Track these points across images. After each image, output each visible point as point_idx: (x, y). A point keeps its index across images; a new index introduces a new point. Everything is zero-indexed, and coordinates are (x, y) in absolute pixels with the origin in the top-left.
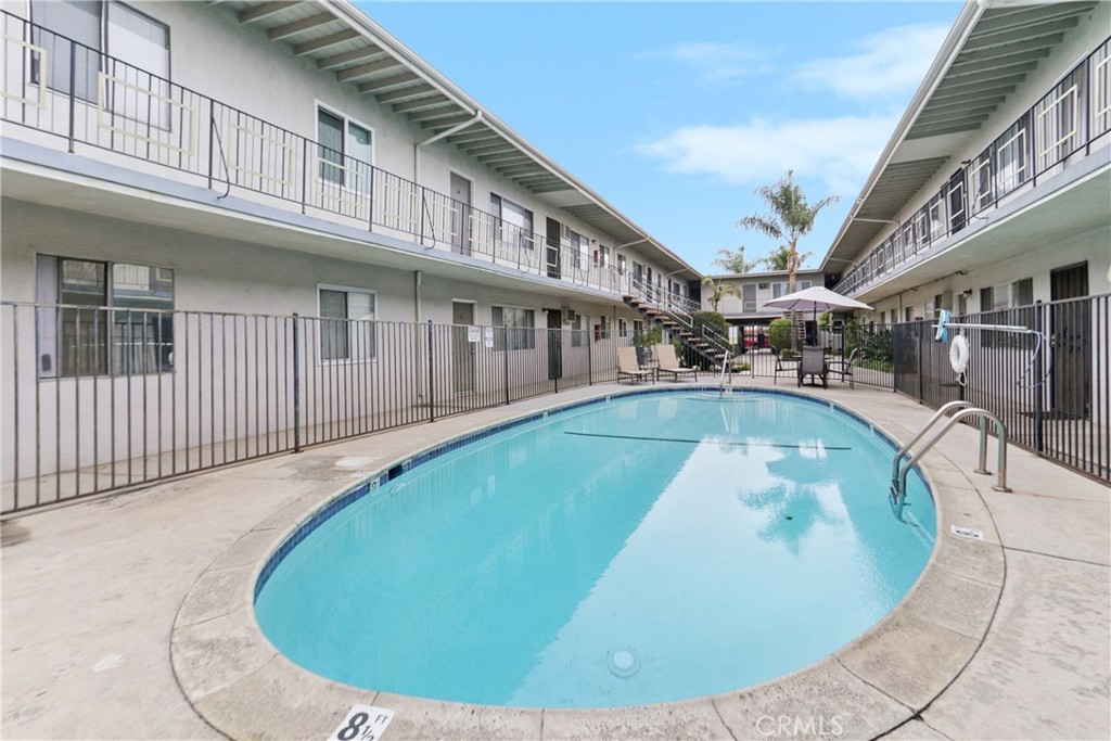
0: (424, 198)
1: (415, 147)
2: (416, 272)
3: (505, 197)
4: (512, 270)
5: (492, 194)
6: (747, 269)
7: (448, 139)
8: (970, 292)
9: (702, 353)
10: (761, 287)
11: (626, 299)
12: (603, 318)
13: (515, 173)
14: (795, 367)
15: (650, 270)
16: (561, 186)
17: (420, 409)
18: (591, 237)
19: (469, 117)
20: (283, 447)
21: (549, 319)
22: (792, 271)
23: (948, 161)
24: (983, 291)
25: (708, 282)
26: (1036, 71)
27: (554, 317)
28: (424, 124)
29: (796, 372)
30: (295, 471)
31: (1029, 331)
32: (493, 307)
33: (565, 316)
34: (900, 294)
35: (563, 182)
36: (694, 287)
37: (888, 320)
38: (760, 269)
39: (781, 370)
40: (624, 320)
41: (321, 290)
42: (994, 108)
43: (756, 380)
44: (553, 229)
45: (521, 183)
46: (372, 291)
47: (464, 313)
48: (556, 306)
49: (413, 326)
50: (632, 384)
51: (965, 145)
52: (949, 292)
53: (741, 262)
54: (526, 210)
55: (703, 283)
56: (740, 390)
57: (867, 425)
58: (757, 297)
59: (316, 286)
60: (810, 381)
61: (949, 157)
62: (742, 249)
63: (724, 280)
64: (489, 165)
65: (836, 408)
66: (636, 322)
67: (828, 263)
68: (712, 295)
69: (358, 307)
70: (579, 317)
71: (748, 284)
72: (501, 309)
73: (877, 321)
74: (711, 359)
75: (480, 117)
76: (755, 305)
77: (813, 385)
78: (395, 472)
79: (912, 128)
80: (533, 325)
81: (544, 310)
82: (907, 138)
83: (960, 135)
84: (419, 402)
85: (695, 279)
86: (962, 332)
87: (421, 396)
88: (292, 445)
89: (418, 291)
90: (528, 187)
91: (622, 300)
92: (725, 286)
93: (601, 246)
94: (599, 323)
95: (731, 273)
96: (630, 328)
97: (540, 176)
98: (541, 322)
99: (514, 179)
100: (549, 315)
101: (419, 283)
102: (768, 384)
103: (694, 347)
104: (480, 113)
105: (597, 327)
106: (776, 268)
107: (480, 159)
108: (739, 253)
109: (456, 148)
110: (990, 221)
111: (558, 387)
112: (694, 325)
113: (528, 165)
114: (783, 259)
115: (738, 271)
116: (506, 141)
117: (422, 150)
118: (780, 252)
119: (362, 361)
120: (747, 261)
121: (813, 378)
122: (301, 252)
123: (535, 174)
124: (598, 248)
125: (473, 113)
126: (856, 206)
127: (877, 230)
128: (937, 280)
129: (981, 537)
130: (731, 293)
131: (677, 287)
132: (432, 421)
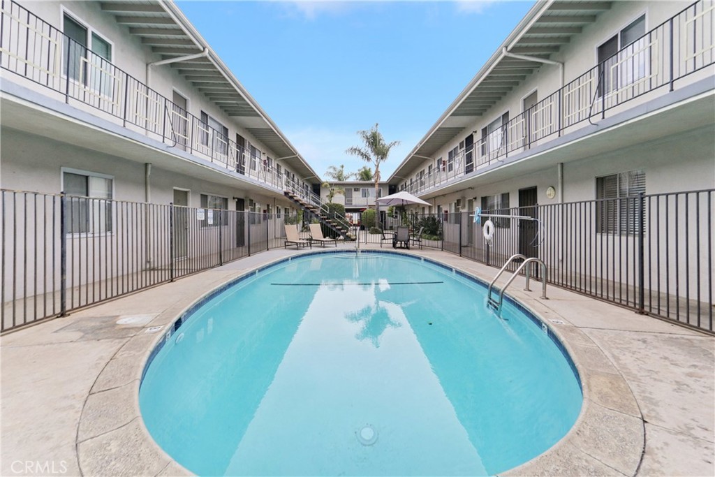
0: (165, 106)
1: (147, 65)
2: (146, 165)
3: (211, 116)
4: (223, 168)
5: (202, 111)
6: (346, 178)
7: (172, 65)
8: (475, 198)
9: (334, 229)
10: (355, 190)
11: (286, 194)
12: (268, 206)
13: (218, 99)
14: (392, 237)
15: (293, 175)
16: (252, 112)
17: (148, 272)
18: (263, 151)
19: (198, 51)
20: (49, 313)
21: (237, 205)
22: (376, 181)
23: (464, 130)
24: (482, 198)
25: (326, 186)
26: (512, 92)
27: (241, 204)
28: (154, 49)
29: (392, 240)
30: (82, 334)
31: (532, 219)
32: (202, 195)
33: (247, 203)
34: (435, 198)
35: (255, 111)
36: (316, 187)
37: (427, 212)
38: (352, 180)
39: (384, 239)
40: (280, 207)
41: (64, 173)
42: (490, 107)
43: (368, 245)
44: (240, 141)
45: (221, 107)
46: (110, 177)
47: (181, 197)
48: (242, 196)
49: (143, 205)
50: (297, 249)
51: (474, 123)
52: (464, 198)
53: (341, 174)
54: (224, 127)
55: (323, 186)
56: (365, 252)
57: (451, 269)
58: (353, 196)
59: (60, 169)
60: (399, 245)
61: (464, 128)
62: (342, 167)
63: (336, 184)
64: (200, 90)
65: (425, 260)
66: (286, 209)
67: (393, 178)
68: (328, 193)
69: (98, 189)
70: (255, 204)
71: (348, 188)
72: (207, 196)
73: (420, 212)
74: (339, 233)
75: (206, 53)
76: (351, 201)
77: (401, 248)
78: (178, 324)
79: (456, 110)
80: (227, 208)
81: (234, 198)
82: (451, 115)
83: (473, 118)
84: (148, 266)
85: (317, 183)
86: (490, 219)
87: (150, 262)
88: (58, 310)
89: (148, 179)
90: (225, 111)
91: (283, 194)
92: (336, 189)
93: (268, 158)
94: (266, 209)
95: (336, 181)
96: (283, 212)
97: (237, 104)
98: (232, 206)
99: (217, 103)
100: (237, 202)
101: (149, 173)
102: (377, 247)
103: (329, 226)
104: (207, 50)
105: (265, 211)
106: (361, 179)
107: (194, 84)
108: (341, 169)
109: (177, 73)
110: (504, 163)
111: (251, 251)
112: (330, 212)
113: (231, 95)
114: (366, 175)
115: (340, 180)
116: (221, 74)
117: (152, 68)
118: (363, 170)
119: (97, 235)
120: (345, 173)
121: (401, 244)
122: (45, 137)
123: (234, 102)
124: (266, 159)
125: (202, 49)
126: (416, 147)
127: (422, 162)
128: (457, 191)
129: (564, 323)
130: (340, 193)
131: (307, 186)
132: (172, 281)
